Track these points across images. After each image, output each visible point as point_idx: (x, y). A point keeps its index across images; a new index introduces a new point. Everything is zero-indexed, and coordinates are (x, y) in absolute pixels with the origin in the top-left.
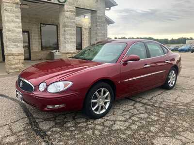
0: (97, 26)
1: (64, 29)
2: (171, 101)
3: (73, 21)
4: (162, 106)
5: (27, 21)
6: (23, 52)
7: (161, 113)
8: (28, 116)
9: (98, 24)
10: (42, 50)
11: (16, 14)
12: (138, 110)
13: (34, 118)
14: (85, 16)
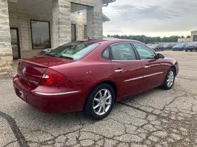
0: (93, 23)
1: (57, 26)
2: (188, 112)
3: (67, 17)
4: (180, 118)
5: (16, 16)
6: (11, 52)
7: (182, 129)
8: (19, 140)
9: (95, 21)
10: (33, 48)
11: (3, 9)
12: (153, 126)
13: (27, 142)
14: (79, 12)
